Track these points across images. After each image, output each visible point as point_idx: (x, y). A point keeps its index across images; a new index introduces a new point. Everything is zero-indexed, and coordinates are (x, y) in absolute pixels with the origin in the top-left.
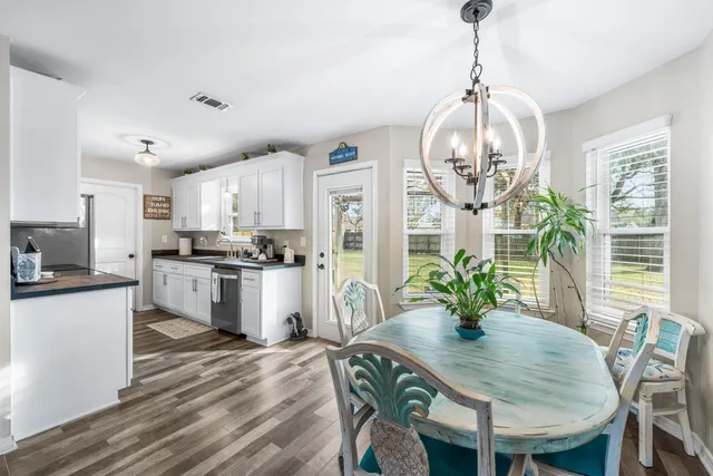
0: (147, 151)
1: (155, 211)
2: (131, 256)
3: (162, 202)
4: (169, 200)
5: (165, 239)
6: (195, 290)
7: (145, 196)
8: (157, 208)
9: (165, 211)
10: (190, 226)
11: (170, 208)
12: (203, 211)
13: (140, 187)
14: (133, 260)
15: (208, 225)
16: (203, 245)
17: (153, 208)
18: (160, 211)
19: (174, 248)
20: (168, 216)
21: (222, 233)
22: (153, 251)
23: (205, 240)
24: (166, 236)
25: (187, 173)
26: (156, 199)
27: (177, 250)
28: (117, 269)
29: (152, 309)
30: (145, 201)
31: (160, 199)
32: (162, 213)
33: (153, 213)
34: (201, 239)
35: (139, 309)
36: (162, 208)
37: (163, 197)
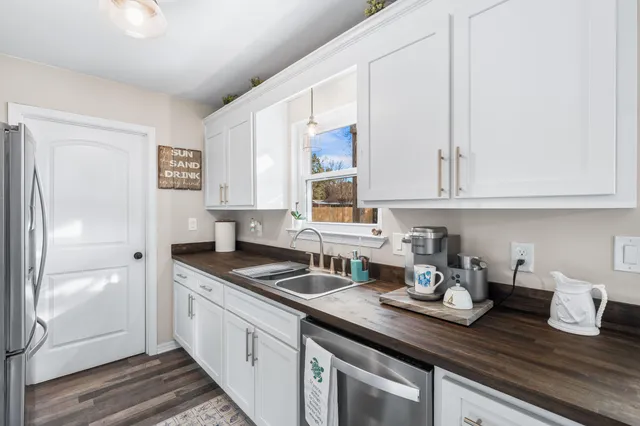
1: (177, 174)
2: (138, 256)
3: (188, 159)
4: (198, 156)
5: (193, 224)
6: (252, 356)
7: (160, 148)
8: (180, 169)
9: (193, 176)
10: (235, 202)
11: (201, 176)
12: (260, 170)
13: (152, 131)
14: (140, 263)
15: (268, 199)
16: (255, 235)
17: (174, 169)
18: (185, 175)
19: (208, 239)
20: (197, 184)
21: (293, 214)
22: (174, 247)
23: (259, 227)
24: (195, 220)
25: (227, 102)
26: (177, 153)
27: (212, 245)
28: (115, 279)
29: (174, 347)
30: (159, 157)
31: (185, 154)
32: (188, 180)
33: (173, 179)
34: (253, 225)
35: (152, 352)
36: (189, 170)
37: (189, 150)
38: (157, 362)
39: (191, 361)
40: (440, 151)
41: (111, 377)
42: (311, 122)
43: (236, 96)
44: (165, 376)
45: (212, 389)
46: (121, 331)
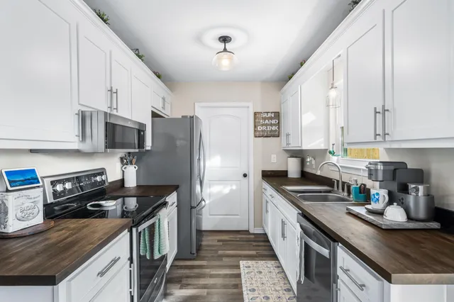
0: (225, 50)
1: (264, 128)
2: (245, 175)
3: (271, 118)
4: (277, 115)
5: (274, 158)
7: (255, 114)
8: (266, 125)
9: (274, 129)
10: (294, 145)
11: (279, 128)
13: (250, 105)
14: (246, 179)
16: (314, 168)
17: (263, 125)
18: (269, 128)
19: (284, 169)
20: (277, 133)
21: (330, 152)
22: (263, 171)
23: (313, 162)
24: (275, 156)
25: (290, 78)
26: (265, 115)
27: (286, 172)
28: (234, 187)
29: (262, 232)
30: (255, 119)
31: (269, 115)
32: (271, 131)
33: (262, 131)
34: (308, 160)
35: (251, 231)
36: (271, 125)
37: (272, 113)
38: (253, 236)
39: (268, 241)
40: (375, 108)
41: (232, 236)
42: (332, 87)
43: (293, 74)
44: (254, 244)
45: (274, 257)
46: (238, 215)
